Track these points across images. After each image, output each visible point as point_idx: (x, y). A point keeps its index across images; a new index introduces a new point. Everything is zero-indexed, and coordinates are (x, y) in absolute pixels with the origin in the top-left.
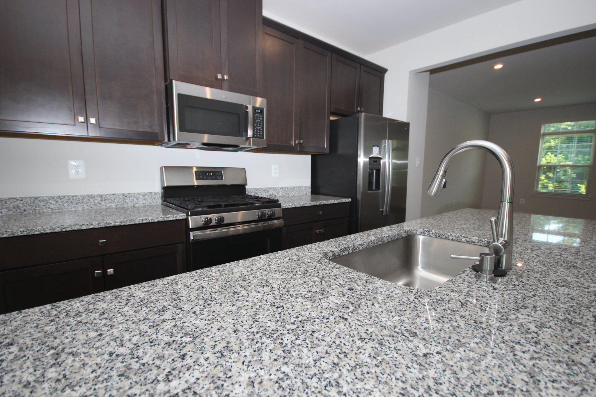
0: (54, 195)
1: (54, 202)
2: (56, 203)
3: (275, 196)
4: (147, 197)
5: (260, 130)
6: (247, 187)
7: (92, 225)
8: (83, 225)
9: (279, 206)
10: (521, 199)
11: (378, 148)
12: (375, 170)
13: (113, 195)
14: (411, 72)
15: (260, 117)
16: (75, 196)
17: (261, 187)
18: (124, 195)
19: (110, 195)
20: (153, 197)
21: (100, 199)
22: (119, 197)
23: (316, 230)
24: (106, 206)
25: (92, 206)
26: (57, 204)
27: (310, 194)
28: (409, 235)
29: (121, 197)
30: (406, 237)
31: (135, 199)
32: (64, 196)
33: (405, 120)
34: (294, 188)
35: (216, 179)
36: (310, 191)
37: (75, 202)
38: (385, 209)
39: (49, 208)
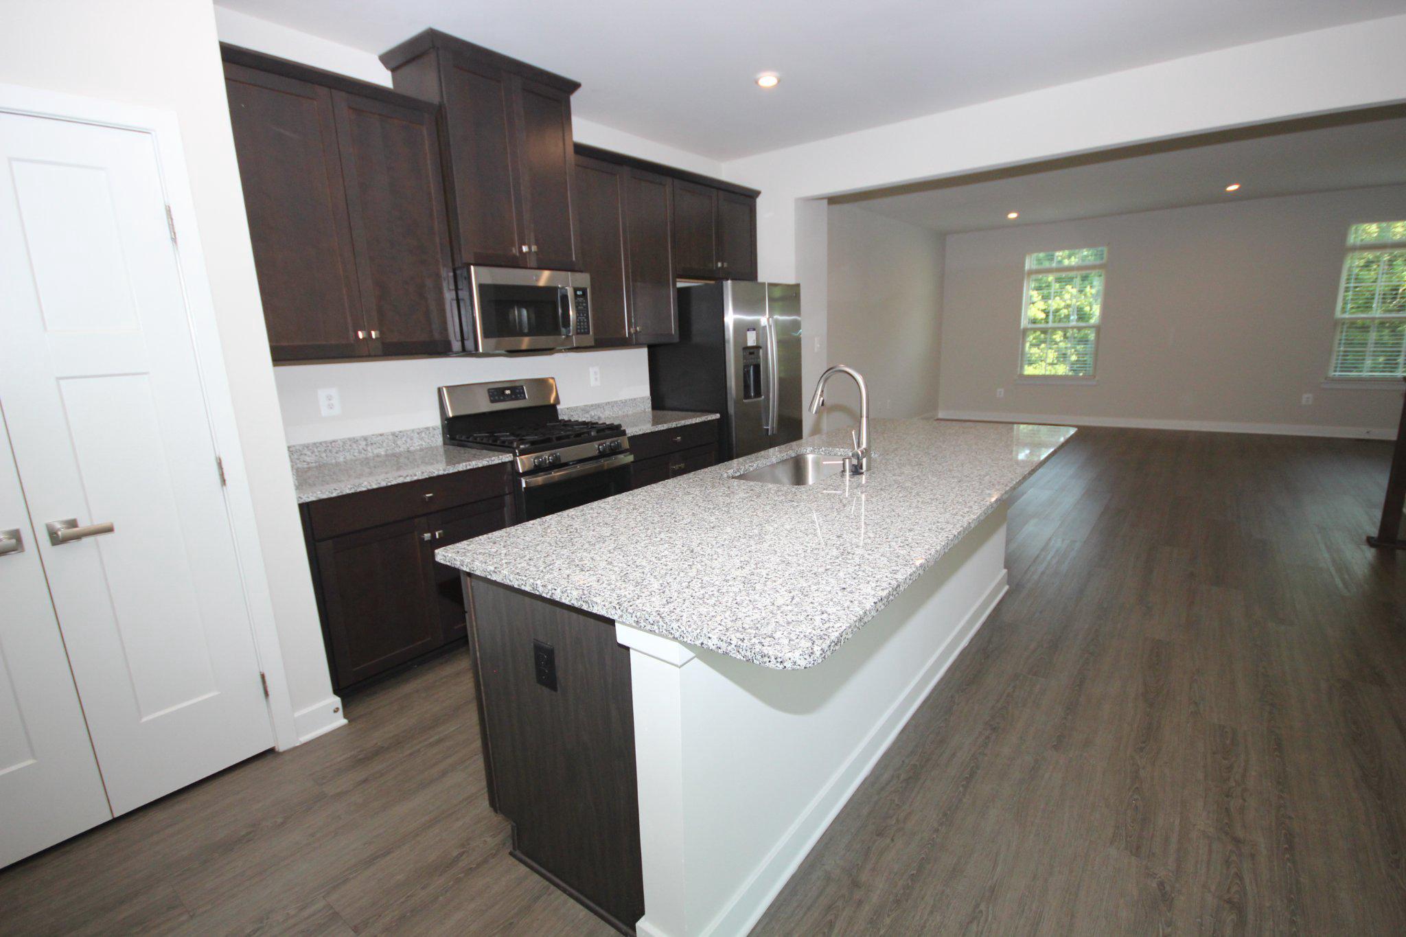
0: (308, 442)
1: (309, 453)
2: (312, 453)
3: (599, 418)
4: (423, 435)
5: (584, 322)
6: (558, 407)
7: (415, 475)
8: (407, 476)
9: (624, 433)
10: (999, 390)
11: (755, 332)
12: (752, 367)
13: (381, 435)
14: (798, 200)
15: (582, 303)
16: (334, 441)
17: (578, 405)
18: (393, 434)
19: (376, 436)
20: (431, 435)
21: (364, 443)
22: (388, 439)
23: (675, 465)
24: (373, 452)
25: (356, 454)
26: (313, 456)
27: (650, 409)
28: (798, 456)
29: (391, 437)
30: (795, 457)
31: (408, 440)
32: (321, 443)
33: (792, 282)
34: (626, 401)
35: (517, 399)
36: (650, 405)
37: (335, 451)
38: (771, 425)
39: (304, 461)
